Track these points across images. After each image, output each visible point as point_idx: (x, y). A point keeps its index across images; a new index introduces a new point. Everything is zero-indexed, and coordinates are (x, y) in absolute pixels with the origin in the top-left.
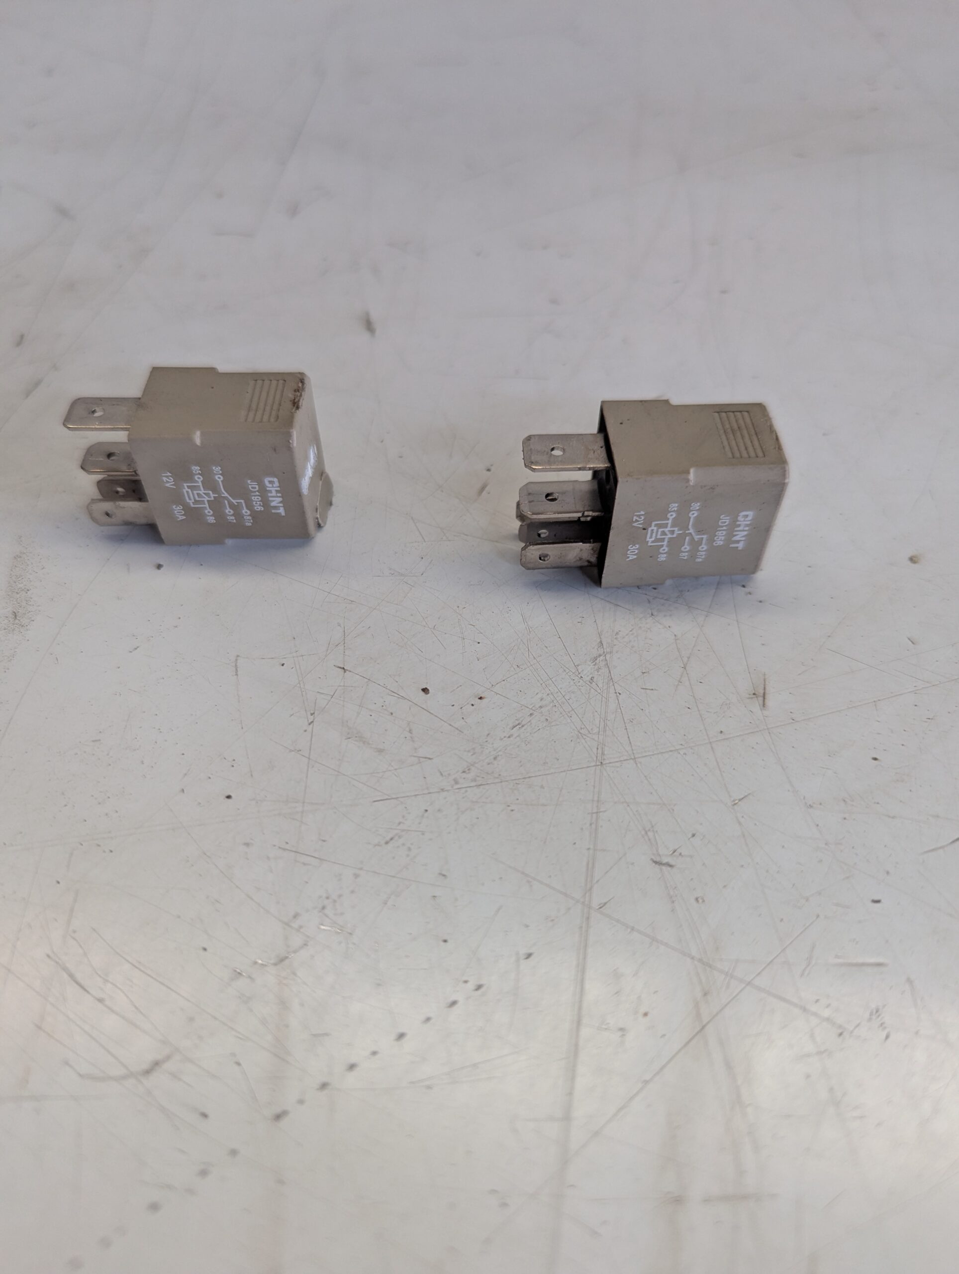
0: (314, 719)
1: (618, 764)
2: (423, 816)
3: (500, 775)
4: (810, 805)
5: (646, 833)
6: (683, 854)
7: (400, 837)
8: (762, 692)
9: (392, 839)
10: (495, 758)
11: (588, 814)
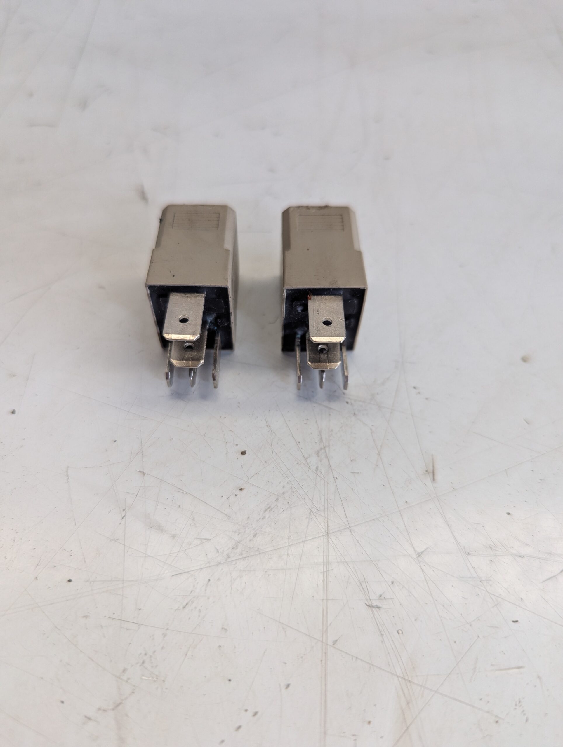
0: (126, 514)
1: (338, 533)
2: (207, 585)
3: (258, 548)
4: (468, 553)
5: (361, 584)
6: (386, 598)
7: (193, 602)
8: (431, 468)
9: (187, 604)
10: (254, 536)
11: (321, 572)
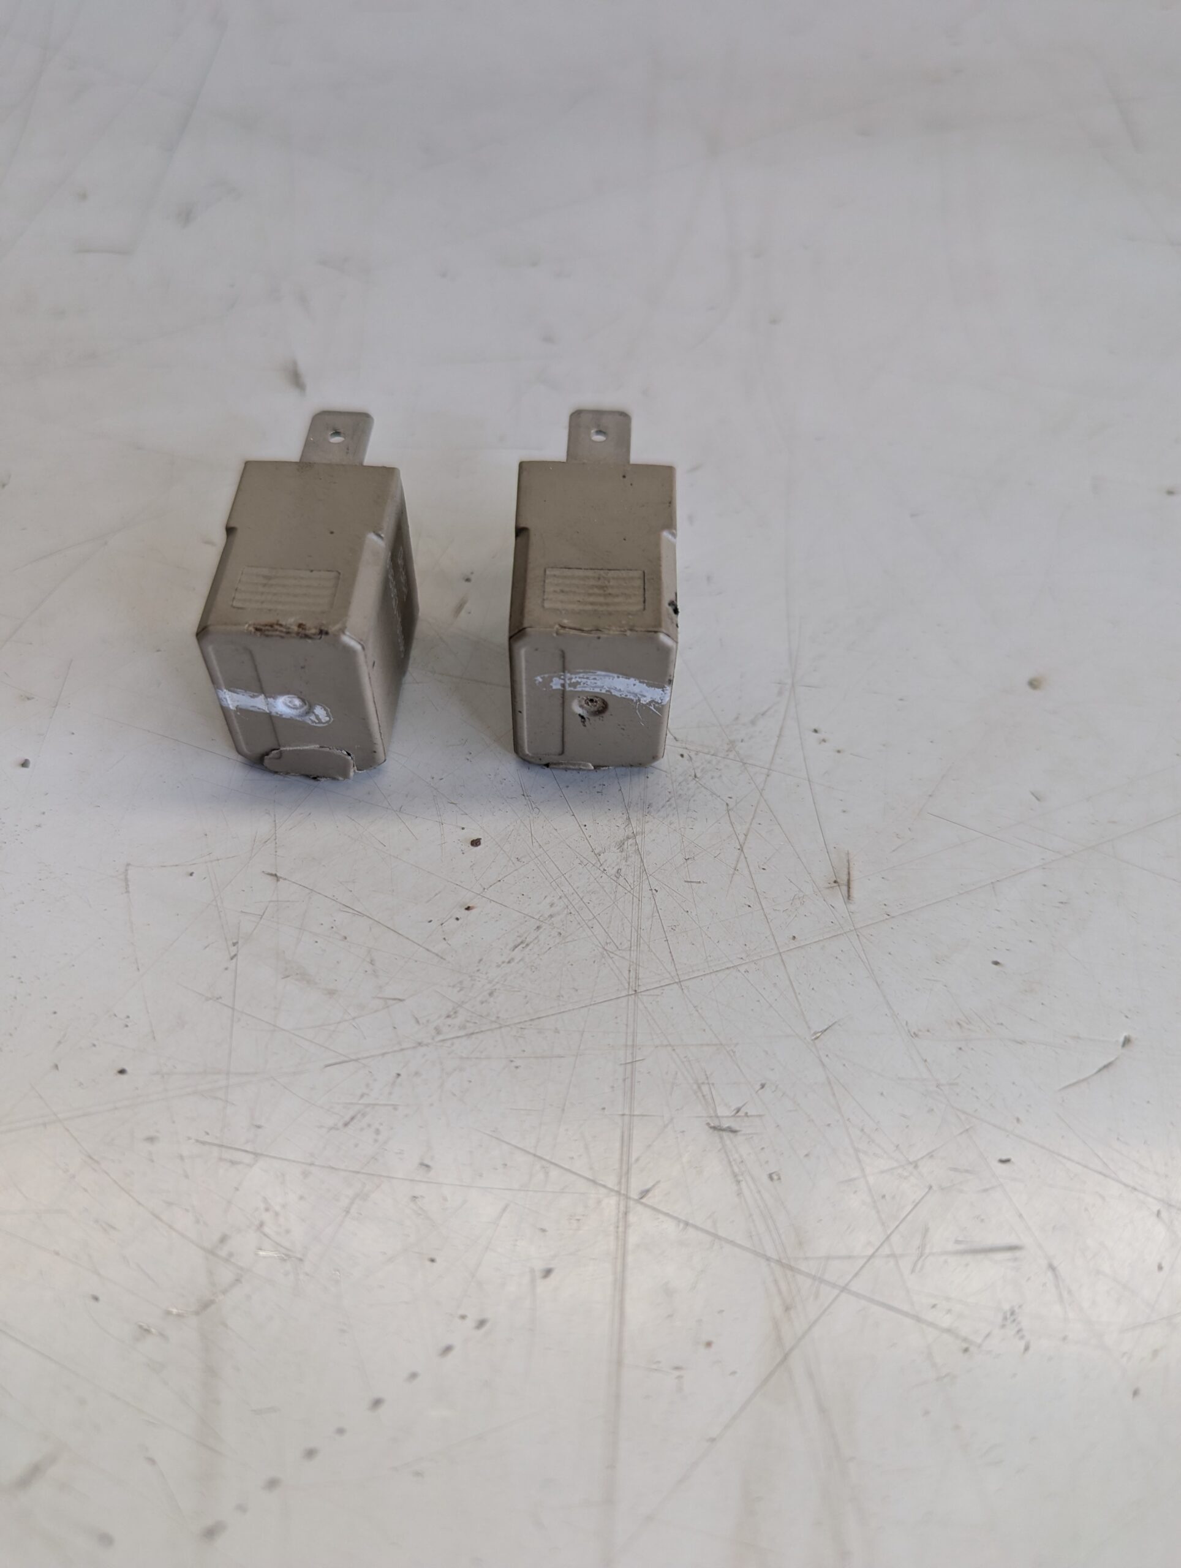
0: (238, 951)
1: (657, 992)
2: (394, 1083)
3: (498, 1018)
4: (914, 1033)
5: (699, 1088)
6: (749, 1114)
7: (364, 1115)
8: (845, 878)
9: (352, 1118)
10: (491, 994)
11: (621, 1064)
